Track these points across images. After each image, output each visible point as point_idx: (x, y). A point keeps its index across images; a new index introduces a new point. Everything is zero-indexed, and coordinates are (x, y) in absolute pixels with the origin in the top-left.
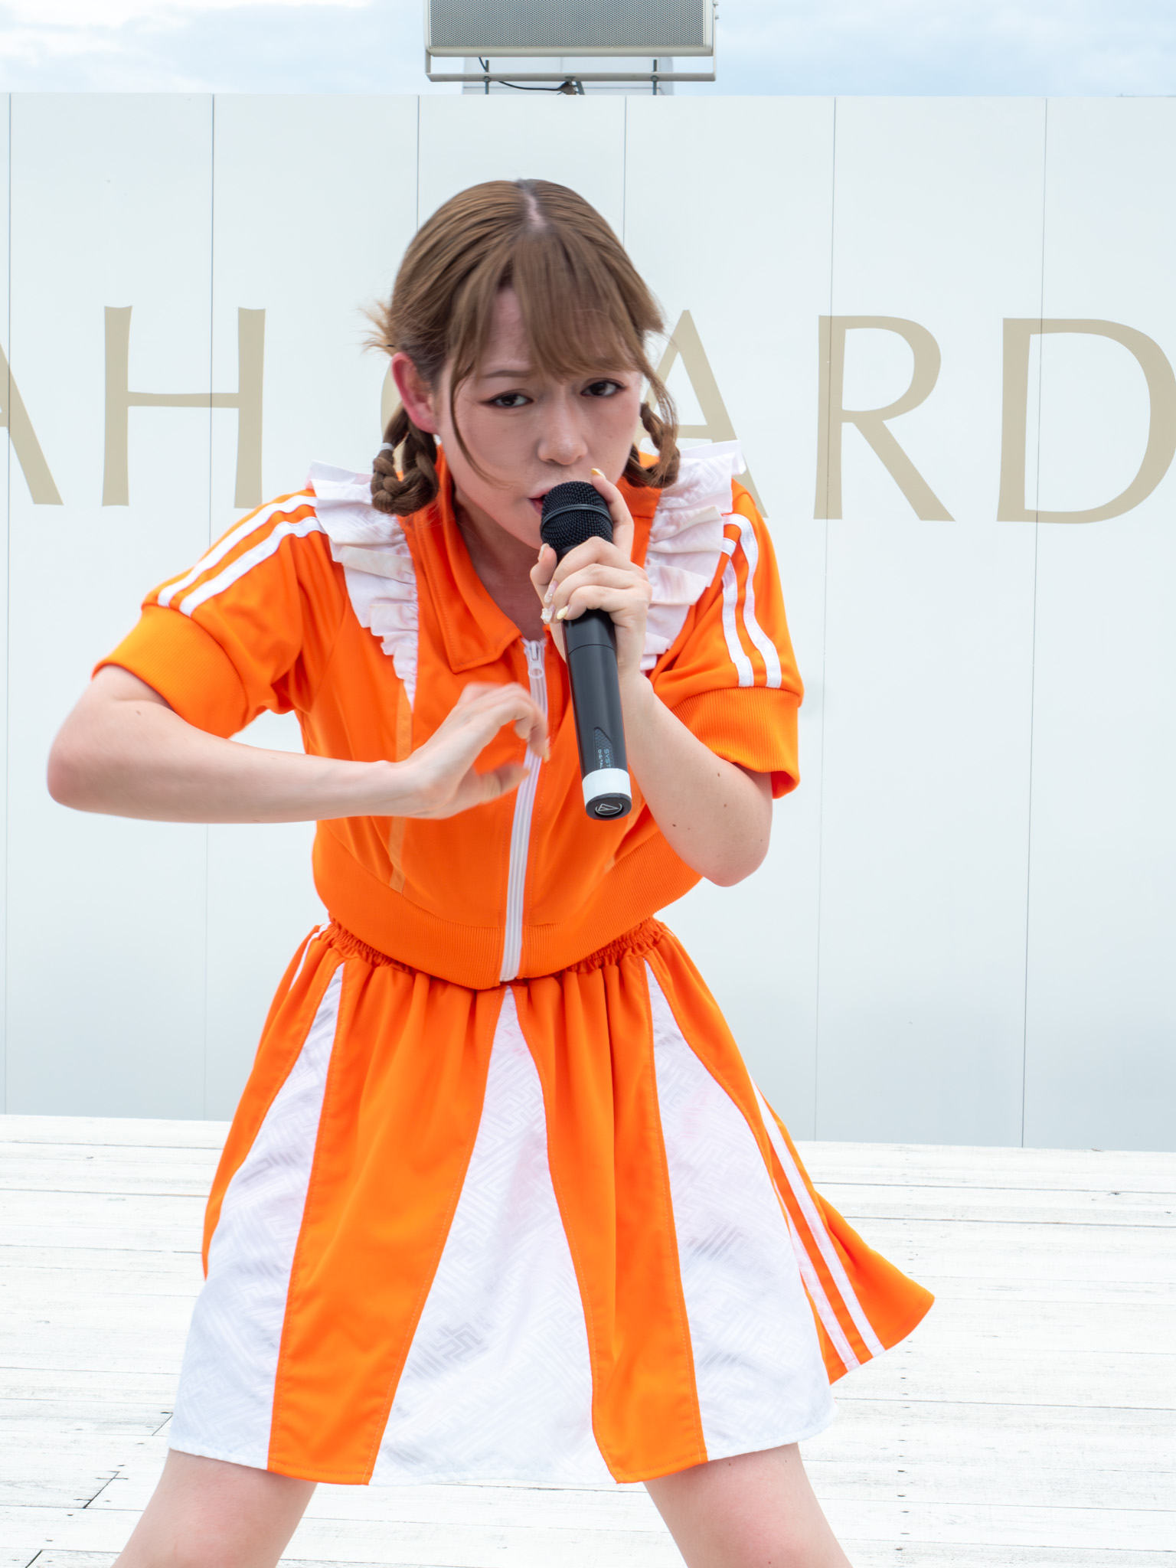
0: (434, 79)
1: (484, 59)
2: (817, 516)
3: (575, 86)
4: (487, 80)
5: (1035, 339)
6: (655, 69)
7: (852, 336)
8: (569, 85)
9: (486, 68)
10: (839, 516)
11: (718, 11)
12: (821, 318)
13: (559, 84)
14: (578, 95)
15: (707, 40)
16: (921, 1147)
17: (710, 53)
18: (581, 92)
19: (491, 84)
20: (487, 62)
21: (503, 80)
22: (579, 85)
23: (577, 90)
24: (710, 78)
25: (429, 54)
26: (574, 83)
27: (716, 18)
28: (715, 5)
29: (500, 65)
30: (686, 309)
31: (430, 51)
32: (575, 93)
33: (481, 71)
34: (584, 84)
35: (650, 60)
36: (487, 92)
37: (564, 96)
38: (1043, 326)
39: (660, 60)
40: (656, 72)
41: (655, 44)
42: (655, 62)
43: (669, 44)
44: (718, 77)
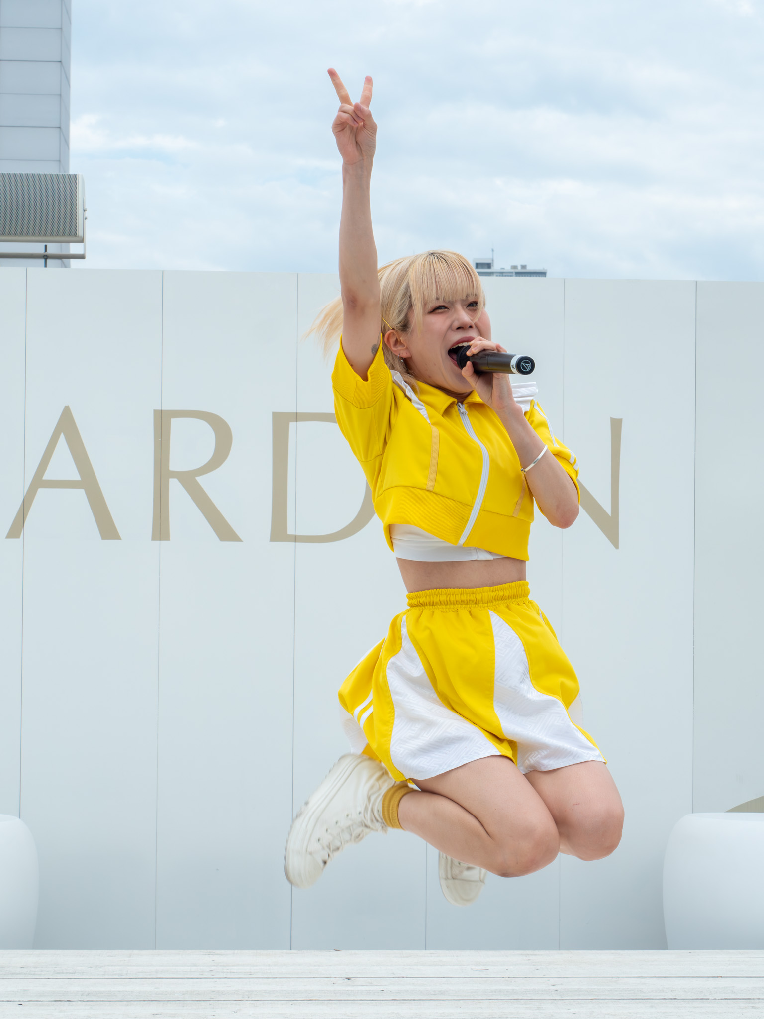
2: (154, 539)
5: (292, 425)
6: (46, 250)
7: (175, 423)
10: (167, 538)
11: (87, 214)
12: (155, 411)
15: (80, 233)
16: (223, 951)
17: (82, 241)
24: (82, 257)
27: (85, 219)
28: (84, 211)
30: (67, 405)
35: (43, 245)
38: (297, 417)
39: (49, 245)
40: (46, 253)
41: (45, 235)
42: (46, 246)
43: (54, 235)
44: (87, 256)
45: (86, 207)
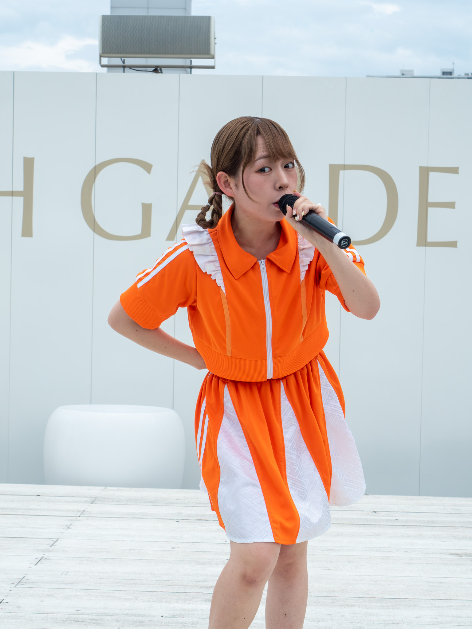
0: (103, 66)
1: (123, 59)
3: (159, 70)
4: (124, 67)
5: (341, 172)
6: (191, 63)
8: (157, 70)
9: (124, 62)
11: (216, 41)
13: (154, 69)
14: (160, 74)
15: (212, 53)
17: (213, 57)
18: (162, 72)
19: (126, 68)
20: (124, 60)
21: (130, 67)
22: (161, 70)
23: (160, 71)
24: (213, 67)
25: (101, 56)
26: (159, 69)
27: (216, 44)
28: (215, 39)
29: (129, 61)
30: (203, 159)
31: (101, 55)
32: (159, 73)
33: (121, 64)
34: (162, 69)
35: (189, 60)
36: (124, 72)
37: (154, 74)
38: (345, 167)
39: (192, 60)
40: (191, 65)
41: (191, 54)
42: (191, 61)
43: (197, 54)
44: (216, 67)
45: (216, 36)
